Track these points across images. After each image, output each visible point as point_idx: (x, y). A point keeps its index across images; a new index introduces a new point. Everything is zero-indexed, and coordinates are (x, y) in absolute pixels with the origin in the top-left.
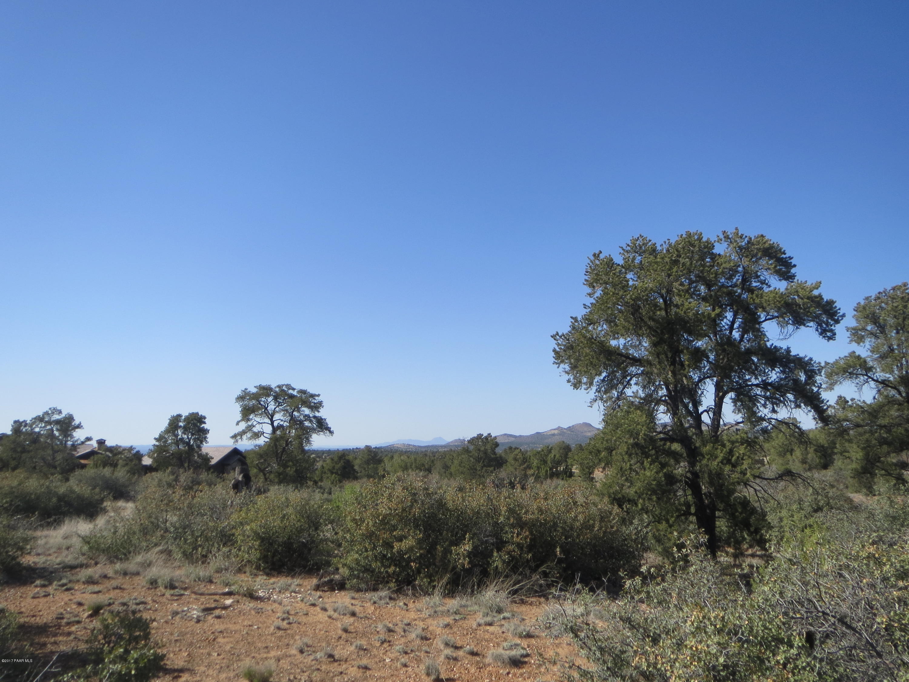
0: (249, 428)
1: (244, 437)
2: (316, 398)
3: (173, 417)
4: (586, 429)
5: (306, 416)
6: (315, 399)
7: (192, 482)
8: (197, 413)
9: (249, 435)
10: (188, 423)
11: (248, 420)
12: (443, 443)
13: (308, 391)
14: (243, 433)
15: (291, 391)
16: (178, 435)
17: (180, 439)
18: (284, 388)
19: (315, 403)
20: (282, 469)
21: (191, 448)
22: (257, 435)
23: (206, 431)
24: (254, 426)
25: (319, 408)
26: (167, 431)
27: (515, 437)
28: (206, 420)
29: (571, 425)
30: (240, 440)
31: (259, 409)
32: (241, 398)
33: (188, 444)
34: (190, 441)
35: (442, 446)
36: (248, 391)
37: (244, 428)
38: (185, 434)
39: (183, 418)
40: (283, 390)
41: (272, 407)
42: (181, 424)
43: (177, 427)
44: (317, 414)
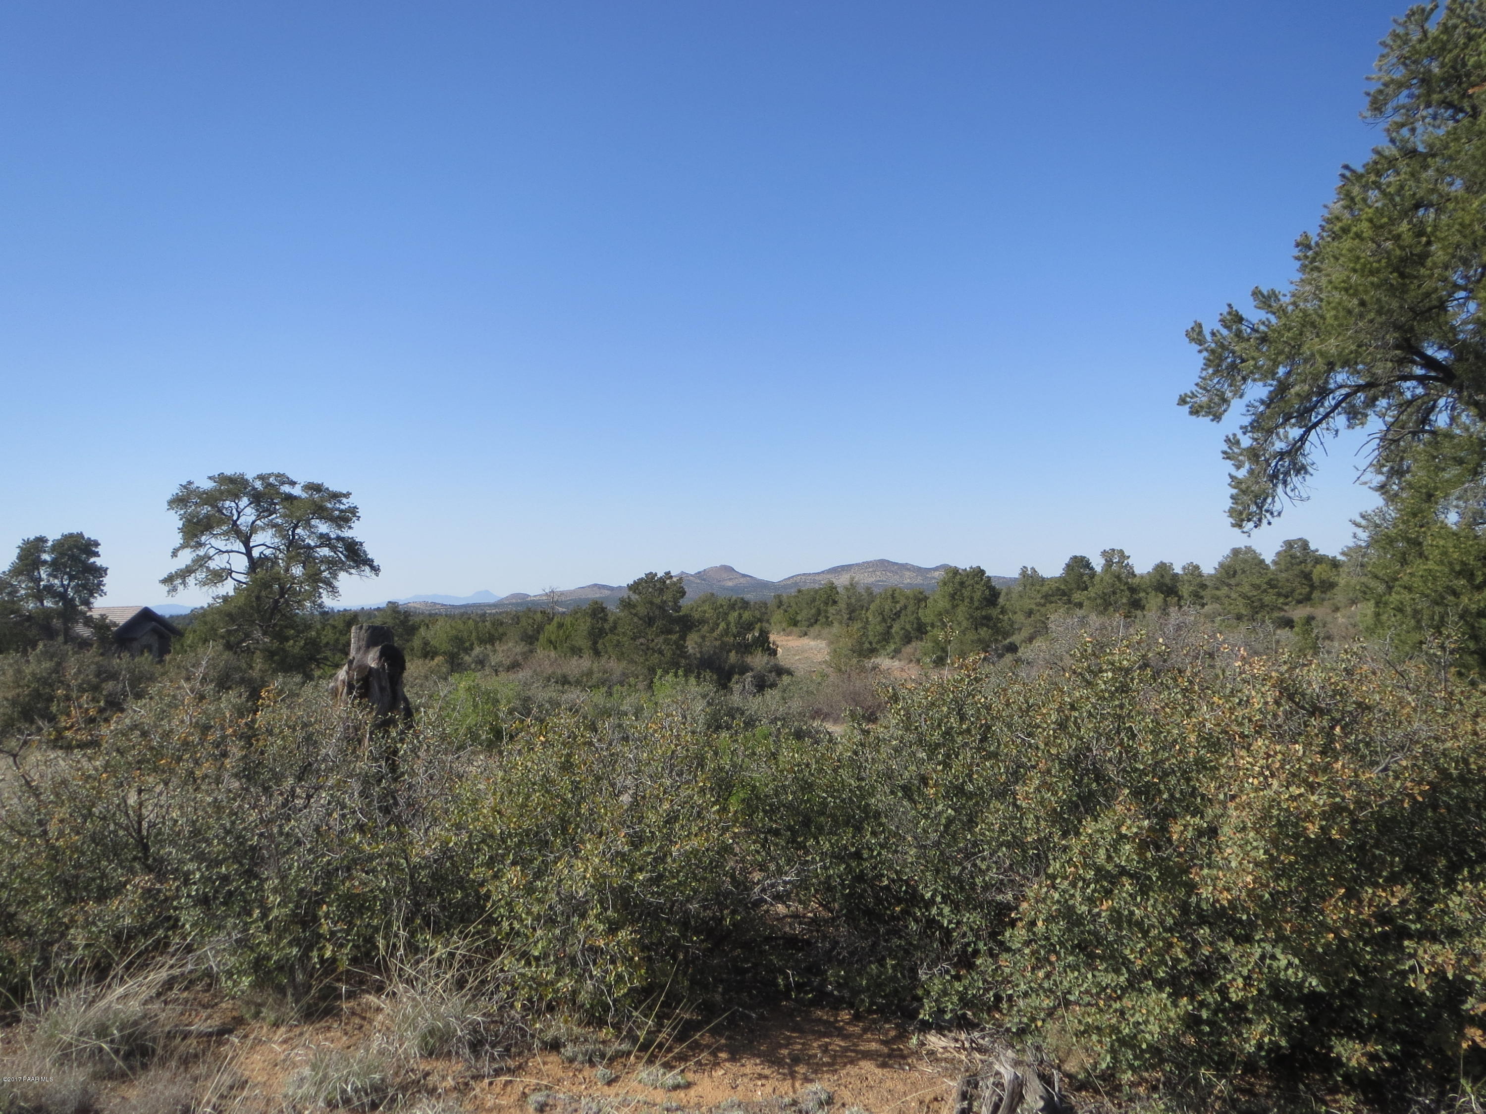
0: (201, 562)
1: (191, 580)
2: (344, 500)
3: (27, 542)
4: (725, 576)
5: (322, 536)
6: (340, 502)
7: (98, 675)
8: (81, 535)
9: (201, 575)
10: (62, 555)
11: (200, 545)
12: (492, 601)
13: (326, 485)
14: (188, 571)
15: (286, 489)
16: (40, 579)
17: (45, 586)
18: (271, 480)
19: (342, 511)
20: (276, 644)
21: (69, 604)
22: (218, 576)
23: (100, 572)
24: (210, 558)
25: (347, 520)
26: (16, 571)
27: (611, 589)
28: (99, 549)
29: (701, 569)
30: (181, 587)
31: (220, 522)
32: (178, 501)
33: (63, 596)
34: (66, 591)
35: (490, 606)
36: (193, 486)
37: (189, 562)
38: (55, 577)
39: (50, 544)
40: (270, 484)
41: (248, 516)
42: (46, 557)
43: (38, 563)
44: (347, 533)
